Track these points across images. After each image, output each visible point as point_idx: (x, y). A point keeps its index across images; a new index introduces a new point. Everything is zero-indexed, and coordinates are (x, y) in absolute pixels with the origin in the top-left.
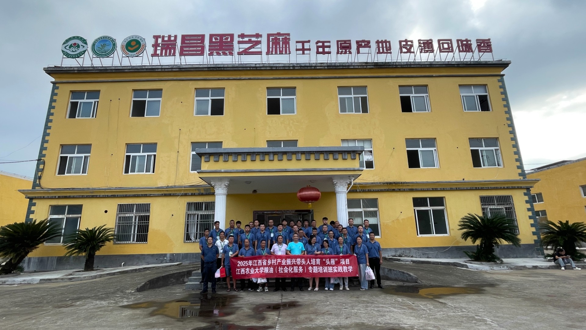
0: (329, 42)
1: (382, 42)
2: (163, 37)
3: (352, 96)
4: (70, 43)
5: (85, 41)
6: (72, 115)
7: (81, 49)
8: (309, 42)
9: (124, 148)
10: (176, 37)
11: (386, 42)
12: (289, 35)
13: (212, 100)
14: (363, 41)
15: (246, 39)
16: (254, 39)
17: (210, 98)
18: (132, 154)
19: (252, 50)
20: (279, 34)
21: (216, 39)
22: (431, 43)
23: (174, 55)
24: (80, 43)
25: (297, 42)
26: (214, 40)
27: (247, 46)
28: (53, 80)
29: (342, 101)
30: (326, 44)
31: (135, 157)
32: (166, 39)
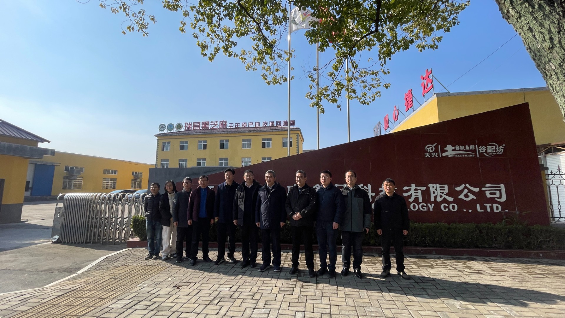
1: (257, 123)
2: (188, 123)
3: (247, 142)
4: (161, 126)
5: (165, 126)
6: (163, 150)
7: (164, 128)
8: (233, 123)
9: (178, 161)
10: (191, 123)
11: (258, 123)
12: (226, 121)
14: (251, 123)
15: (213, 123)
16: (216, 123)
17: (202, 144)
18: (181, 162)
20: (223, 121)
21: (204, 123)
22: (274, 123)
23: (191, 129)
24: (164, 126)
25: (229, 124)
27: (213, 126)
28: (157, 138)
29: (243, 144)
30: (238, 124)
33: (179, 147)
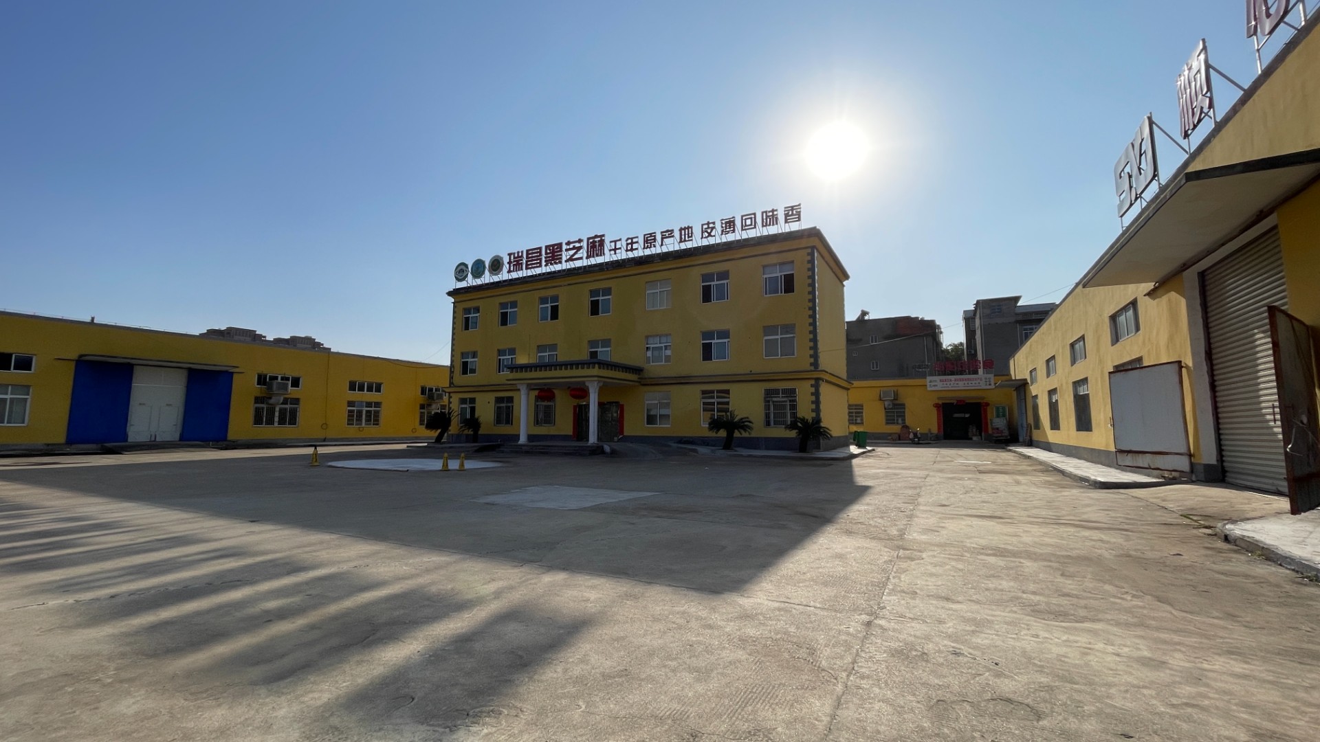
0: (637, 237)
1: (685, 229)
2: (514, 254)
4: (459, 269)
5: (466, 266)
6: (467, 328)
7: (465, 273)
8: (620, 240)
9: (496, 353)
10: (522, 252)
11: (688, 228)
12: (603, 236)
13: (552, 306)
14: (667, 231)
15: (571, 246)
16: (577, 245)
17: (549, 305)
18: (502, 358)
19: (575, 257)
20: (596, 236)
21: (550, 250)
22: (733, 222)
23: (522, 269)
24: (464, 268)
25: (611, 242)
26: (548, 251)
27: (572, 252)
28: (452, 301)
30: (634, 240)
31: (504, 359)
32: (516, 255)
33: (497, 319)
